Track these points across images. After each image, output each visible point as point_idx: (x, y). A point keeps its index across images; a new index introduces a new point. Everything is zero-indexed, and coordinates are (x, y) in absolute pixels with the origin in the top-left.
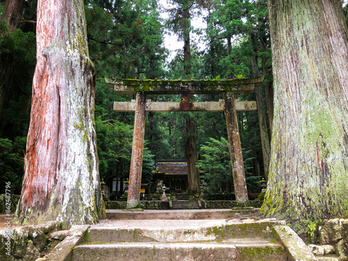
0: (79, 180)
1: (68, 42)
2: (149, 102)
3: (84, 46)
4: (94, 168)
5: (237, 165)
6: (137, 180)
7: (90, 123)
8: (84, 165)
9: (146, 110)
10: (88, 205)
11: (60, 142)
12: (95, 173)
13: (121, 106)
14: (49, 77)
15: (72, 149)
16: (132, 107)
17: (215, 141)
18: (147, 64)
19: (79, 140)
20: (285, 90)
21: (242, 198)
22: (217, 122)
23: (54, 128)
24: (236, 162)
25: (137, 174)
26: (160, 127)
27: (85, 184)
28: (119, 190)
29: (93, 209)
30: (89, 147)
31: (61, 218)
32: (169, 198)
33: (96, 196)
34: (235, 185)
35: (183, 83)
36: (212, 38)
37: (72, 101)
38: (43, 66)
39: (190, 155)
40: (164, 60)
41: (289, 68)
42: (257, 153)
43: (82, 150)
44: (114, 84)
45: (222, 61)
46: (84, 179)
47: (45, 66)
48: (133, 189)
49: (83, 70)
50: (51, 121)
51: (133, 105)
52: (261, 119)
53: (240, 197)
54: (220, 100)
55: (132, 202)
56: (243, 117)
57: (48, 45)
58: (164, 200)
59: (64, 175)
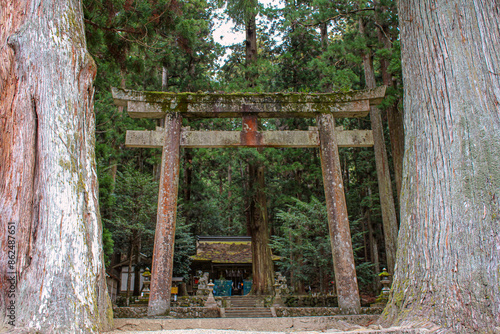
0: (69, 258)
1: (51, 23)
2: (186, 131)
3: (78, 30)
4: (95, 239)
5: (340, 240)
6: (165, 265)
7: (88, 162)
8: (77, 232)
9: (182, 144)
10: (83, 302)
11: (37, 193)
12: (96, 248)
13: (138, 138)
14: (19, 82)
15: (58, 203)
16: (158, 139)
17: (299, 202)
18: (182, 69)
19: (69, 189)
20: (424, 105)
21: (350, 298)
22: (304, 171)
23: (27, 169)
24: (339, 236)
25: (165, 256)
26: (204, 180)
27: (79, 265)
28: (132, 289)
29: (92, 308)
30: (86, 200)
31: (38, 324)
32: (220, 303)
33: (97, 286)
34: (337, 275)
35: (247, 98)
36: (295, 25)
37: (58, 123)
38: (8, 64)
39: (257, 229)
40: (212, 63)
41: (430, 66)
42: (374, 226)
43: (74, 207)
44: (126, 101)
45: (311, 64)
46: (77, 257)
47: (12, 64)
48: (159, 281)
49: (76, 70)
50: (22, 157)
51: (158, 137)
52: (379, 166)
53: (345, 296)
54: (310, 128)
55: (157, 303)
56: (348, 162)
57: (17, 28)
58: (210, 307)
59: (44, 249)
